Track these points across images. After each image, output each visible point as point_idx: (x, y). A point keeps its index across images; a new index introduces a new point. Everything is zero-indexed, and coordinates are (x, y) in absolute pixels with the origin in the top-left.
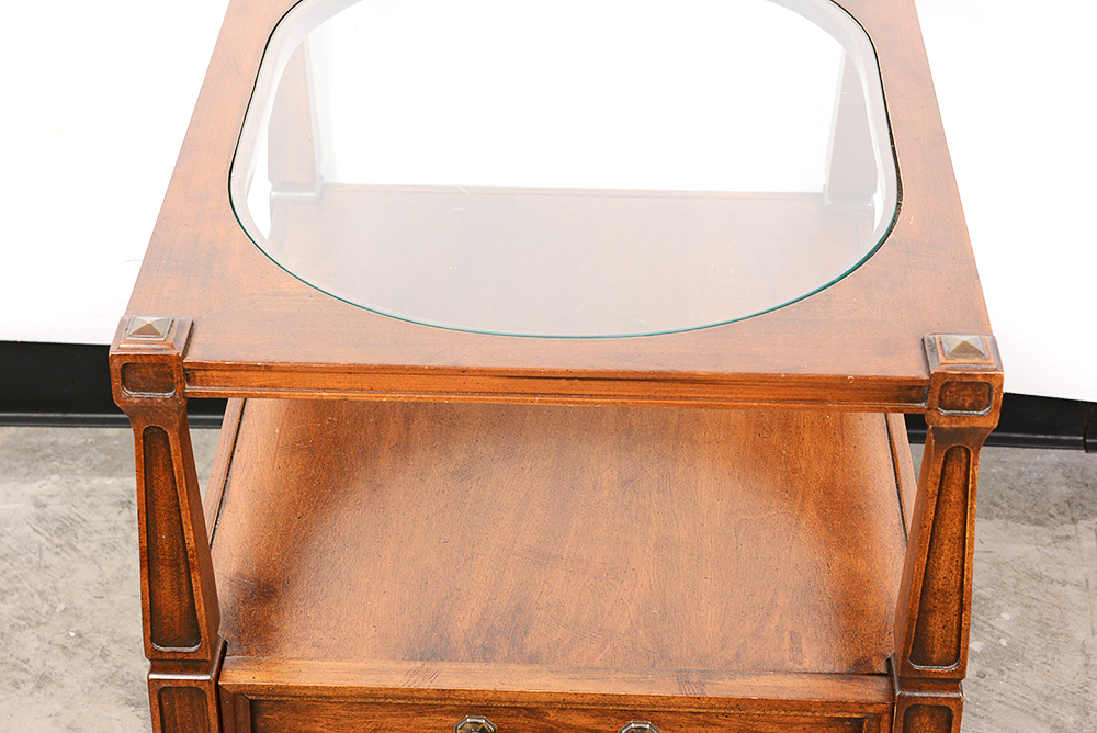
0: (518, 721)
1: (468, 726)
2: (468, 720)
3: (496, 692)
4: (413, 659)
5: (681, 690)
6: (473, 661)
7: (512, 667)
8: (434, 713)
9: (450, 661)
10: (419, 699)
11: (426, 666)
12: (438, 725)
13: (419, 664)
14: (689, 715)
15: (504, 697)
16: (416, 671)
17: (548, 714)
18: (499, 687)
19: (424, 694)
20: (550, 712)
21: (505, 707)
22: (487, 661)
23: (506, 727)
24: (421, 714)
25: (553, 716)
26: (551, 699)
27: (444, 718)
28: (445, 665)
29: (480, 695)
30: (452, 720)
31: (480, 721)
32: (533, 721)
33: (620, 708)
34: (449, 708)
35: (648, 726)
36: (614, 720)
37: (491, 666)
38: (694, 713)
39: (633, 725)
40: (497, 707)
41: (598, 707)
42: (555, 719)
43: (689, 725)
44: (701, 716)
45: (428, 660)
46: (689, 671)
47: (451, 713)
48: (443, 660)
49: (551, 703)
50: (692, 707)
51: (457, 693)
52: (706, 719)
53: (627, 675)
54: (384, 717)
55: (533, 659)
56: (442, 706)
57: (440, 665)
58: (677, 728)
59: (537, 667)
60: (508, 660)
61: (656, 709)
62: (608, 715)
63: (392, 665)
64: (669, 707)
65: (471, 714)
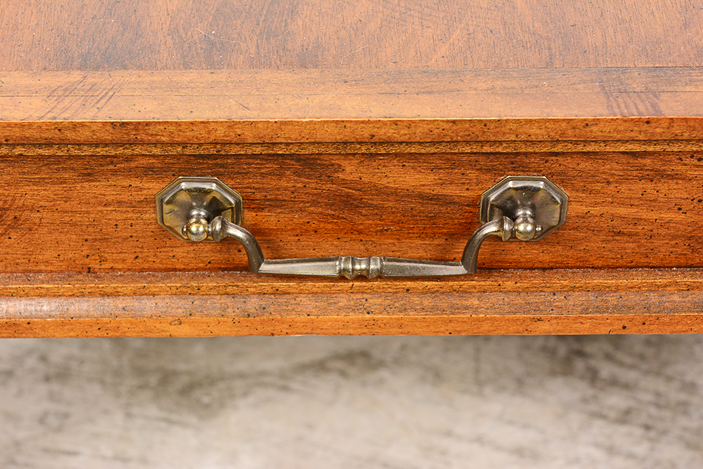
0: (284, 183)
1: (183, 197)
2: (184, 185)
3: (231, 125)
4: (67, 66)
5: (609, 107)
6: (187, 66)
7: (265, 75)
8: (115, 173)
9: (140, 68)
10: (79, 144)
11: (90, 80)
12: (125, 197)
13: (76, 76)
14: (624, 159)
15: (249, 136)
16: (69, 91)
17: (340, 168)
18: (239, 115)
19: (84, 135)
20: (344, 163)
21: (254, 156)
22: (213, 65)
23: (258, 196)
24: (89, 176)
25: (351, 171)
26: (346, 135)
27: (136, 183)
28: (129, 77)
29: (200, 133)
30: (153, 187)
31: (207, 186)
32: (313, 184)
33: (487, 149)
34: (144, 162)
35: (541, 185)
36: (473, 174)
37: (222, 76)
38: (634, 155)
39: (511, 184)
40: (237, 156)
41: (442, 149)
42: (355, 176)
43: (625, 179)
44: (648, 161)
45: (97, 68)
46: (625, 70)
47: (148, 172)
48: (125, 68)
49: (345, 143)
50: (633, 141)
51: (152, 130)
52: (658, 165)
53: (499, 83)
54: (16, 184)
55: (306, 60)
56: (128, 159)
57: (119, 76)
58: (598, 186)
59: (315, 73)
60: (257, 63)
61: (558, 149)
62: (461, 165)
63: (22, 79)
64: (586, 142)
65: (188, 173)
